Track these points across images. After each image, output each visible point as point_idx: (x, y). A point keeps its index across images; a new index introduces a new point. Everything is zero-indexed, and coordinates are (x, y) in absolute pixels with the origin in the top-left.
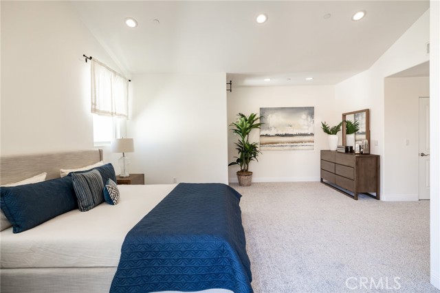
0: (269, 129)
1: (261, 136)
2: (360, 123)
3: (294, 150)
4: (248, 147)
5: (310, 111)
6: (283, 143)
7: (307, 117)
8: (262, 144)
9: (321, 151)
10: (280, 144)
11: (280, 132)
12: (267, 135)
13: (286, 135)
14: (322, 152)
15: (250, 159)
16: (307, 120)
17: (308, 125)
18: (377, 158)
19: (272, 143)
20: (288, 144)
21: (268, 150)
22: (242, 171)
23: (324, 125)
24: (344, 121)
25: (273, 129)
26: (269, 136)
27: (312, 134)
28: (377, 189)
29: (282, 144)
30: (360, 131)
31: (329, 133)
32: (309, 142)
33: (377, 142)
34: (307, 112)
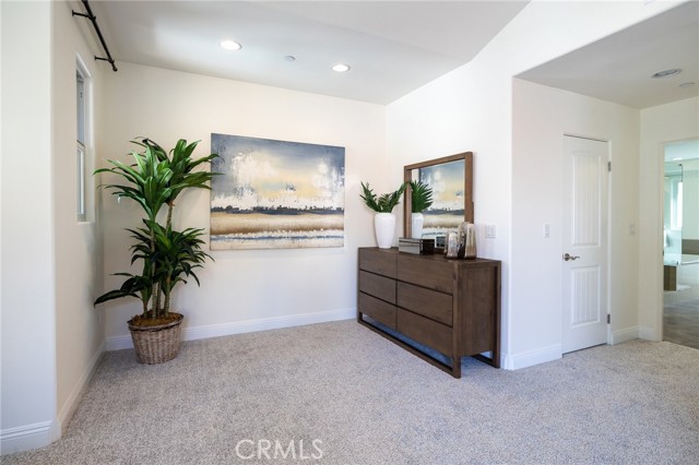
0: (236, 192)
1: (215, 210)
2: (434, 190)
3: (300, 247)
4: (167, 242)
5: (336, 156)
6: (274, 230)
7: (331, 171)
8: (216, 233)
9: (360, 249)
10: (266, 234)
11: (266, 203)
12: (230, 210)
13: (281, 211)
14: (361, 251)
15: (175, 277)
16: (330, 177)
17: (331, 190)
18: (495, 268)
19: (245, 231)
20: (285, 234)
21: (232, 249)
22: (148, 315)
23: (366, 191)
24: (408, 181)
25: (247, 193)
26: (236, 211)
27: (340, 211)
28: (495, 343)
29: (268, 234)
30: (434, 206)
31: (377, 209)
32: (334, 228)
33: (493, 229)
34: (329, 158)
